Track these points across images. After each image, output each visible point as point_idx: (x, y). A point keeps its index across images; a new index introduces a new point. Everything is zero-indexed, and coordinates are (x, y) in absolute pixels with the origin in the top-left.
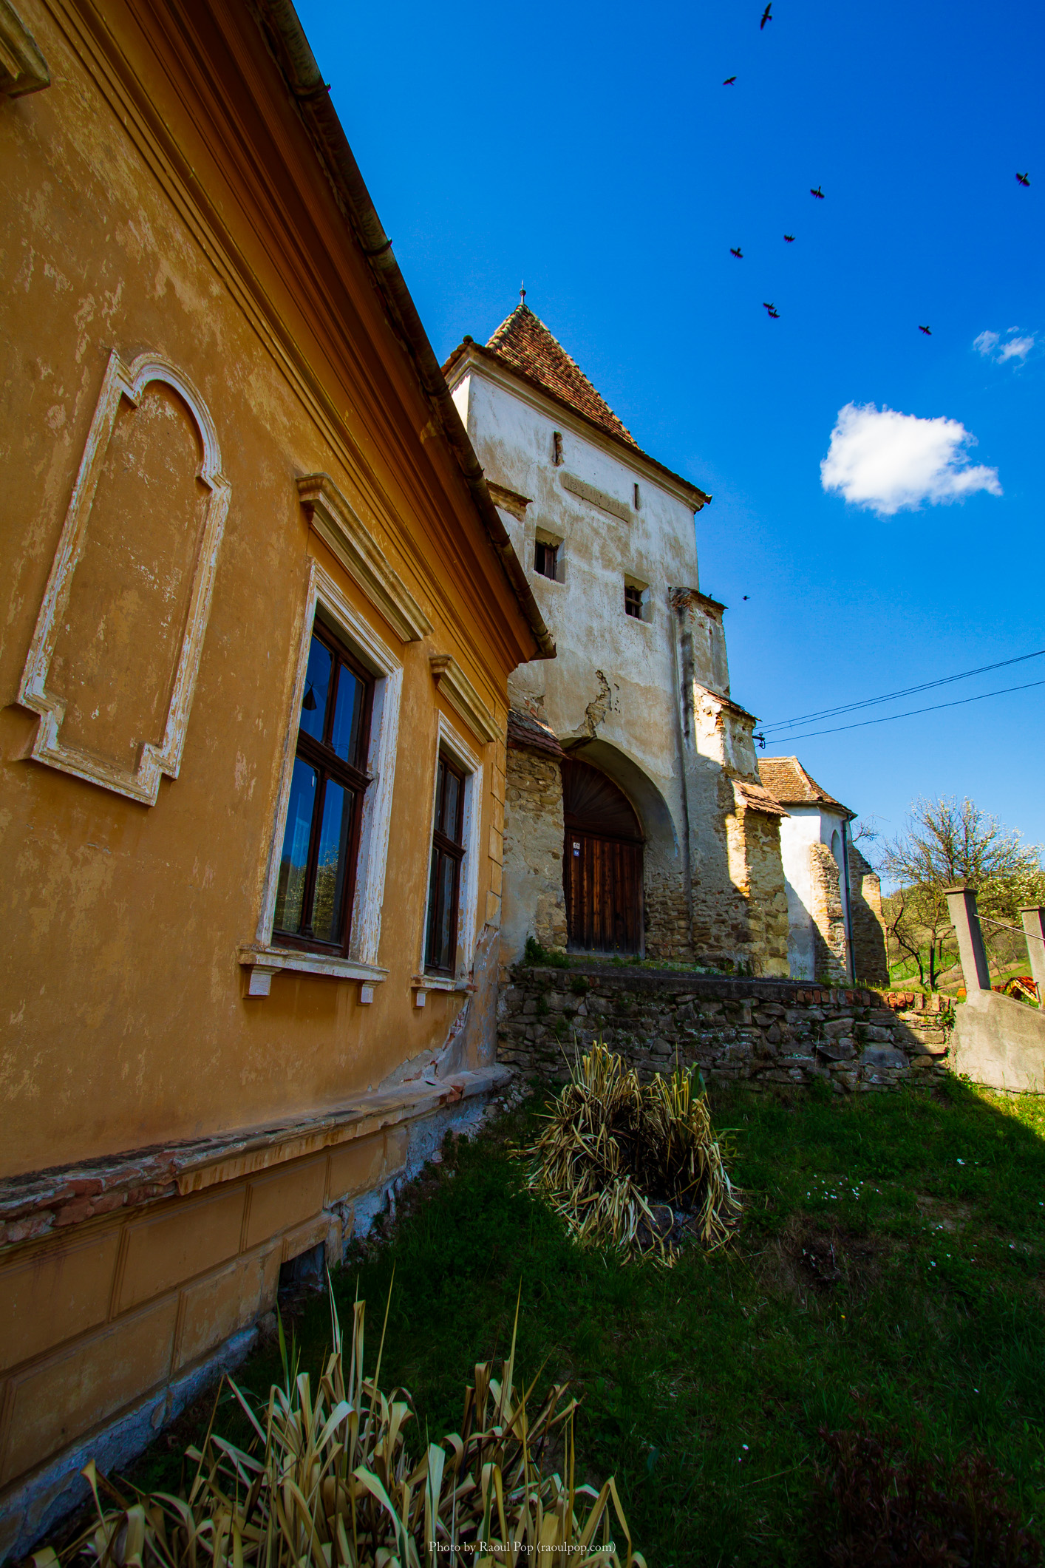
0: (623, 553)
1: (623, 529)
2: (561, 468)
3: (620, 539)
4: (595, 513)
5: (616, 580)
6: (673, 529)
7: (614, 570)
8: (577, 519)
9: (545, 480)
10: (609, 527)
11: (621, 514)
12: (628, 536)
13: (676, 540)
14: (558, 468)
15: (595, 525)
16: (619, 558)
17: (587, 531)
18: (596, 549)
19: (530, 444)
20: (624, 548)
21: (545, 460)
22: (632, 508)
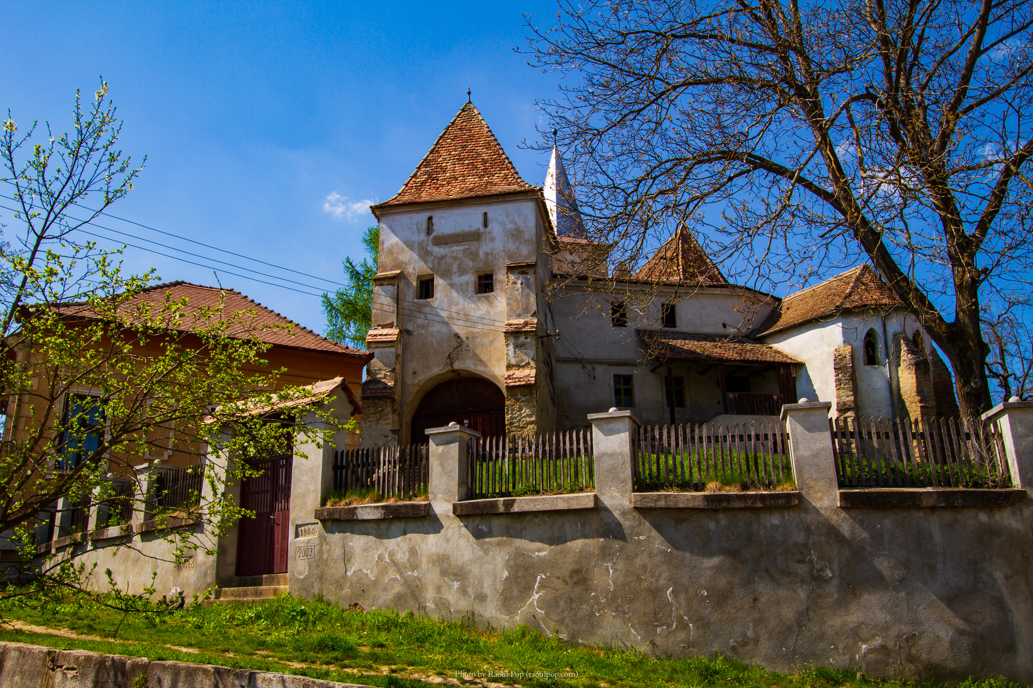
0: (474, 260)
1: (474, 246)
2: (434, 234)
3: (472, 253)
4: (455, 248)
5: (470, 279)
6: (515, 224)
7: (467, 273)
8: (444, 257)
9: (423, 248)
10: (464, 251)
11: (475, 237)
12: (478, 249)
13: (518, 230)
14: (431, 236)
15: (455, 254)
16: (471, 264)
17: (449, 260)
18: (455, 268)
19: (414, 233)
20: (474, 256)
21: (423, 236)
22: (482, 229)
